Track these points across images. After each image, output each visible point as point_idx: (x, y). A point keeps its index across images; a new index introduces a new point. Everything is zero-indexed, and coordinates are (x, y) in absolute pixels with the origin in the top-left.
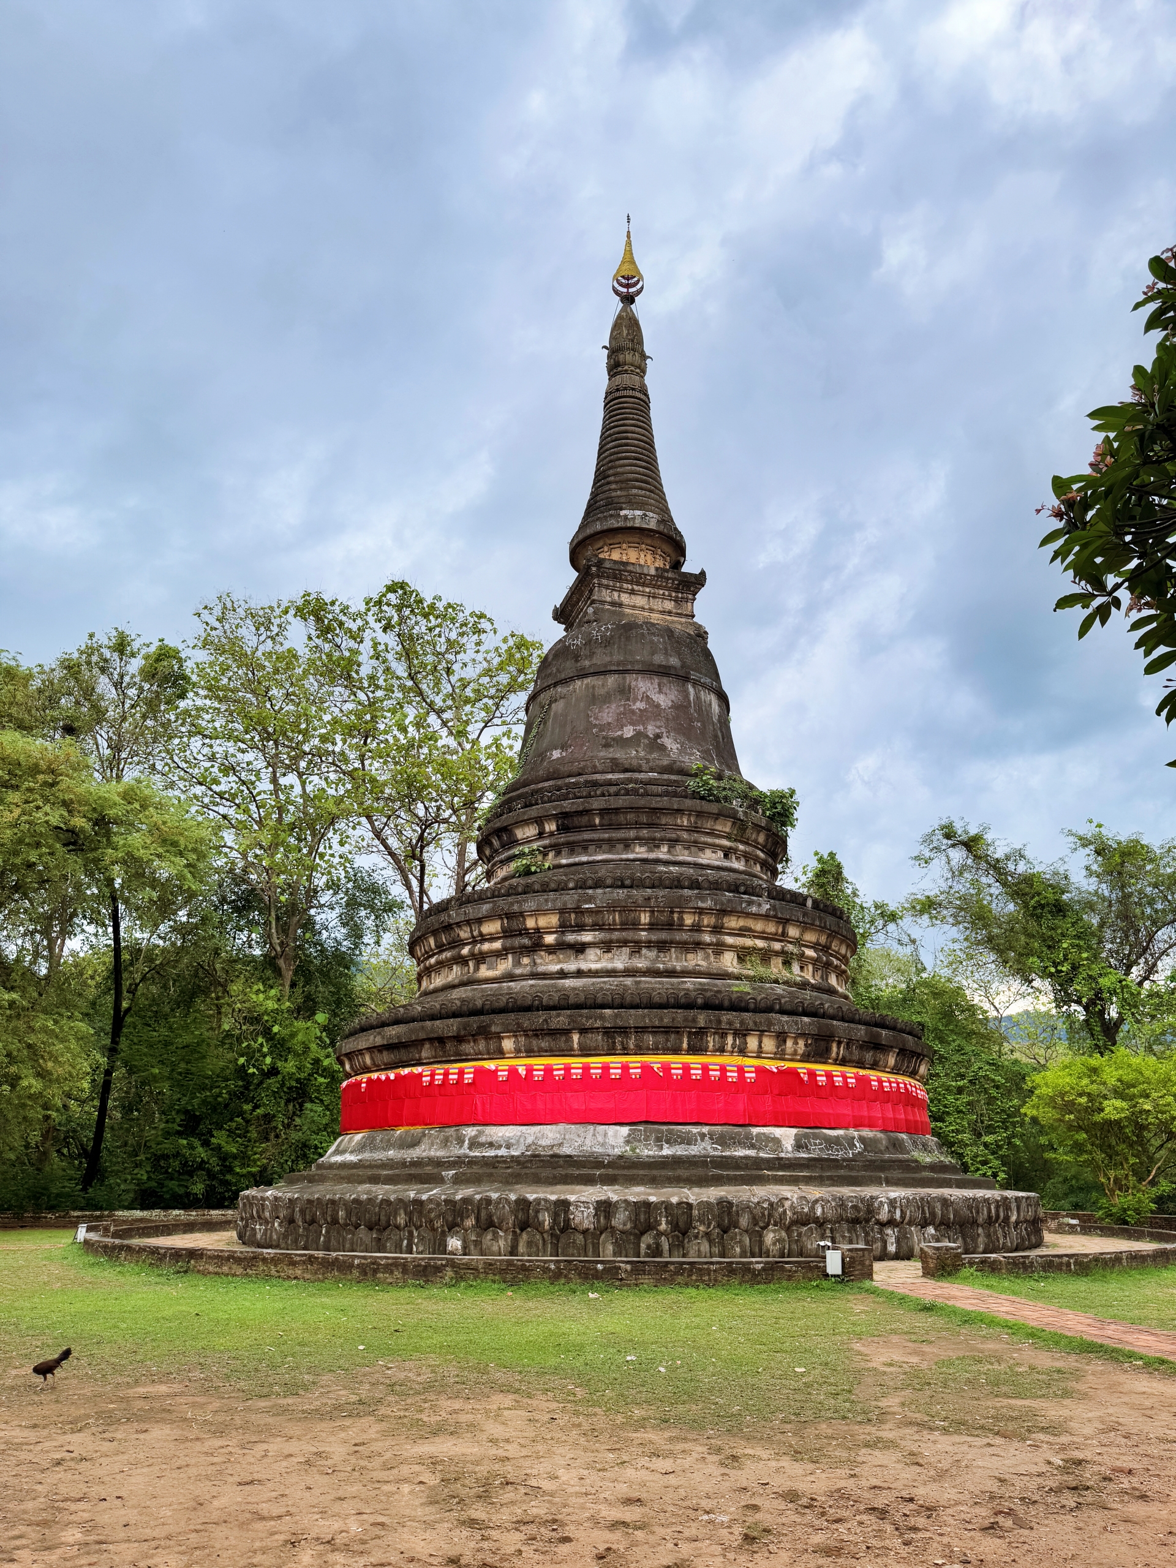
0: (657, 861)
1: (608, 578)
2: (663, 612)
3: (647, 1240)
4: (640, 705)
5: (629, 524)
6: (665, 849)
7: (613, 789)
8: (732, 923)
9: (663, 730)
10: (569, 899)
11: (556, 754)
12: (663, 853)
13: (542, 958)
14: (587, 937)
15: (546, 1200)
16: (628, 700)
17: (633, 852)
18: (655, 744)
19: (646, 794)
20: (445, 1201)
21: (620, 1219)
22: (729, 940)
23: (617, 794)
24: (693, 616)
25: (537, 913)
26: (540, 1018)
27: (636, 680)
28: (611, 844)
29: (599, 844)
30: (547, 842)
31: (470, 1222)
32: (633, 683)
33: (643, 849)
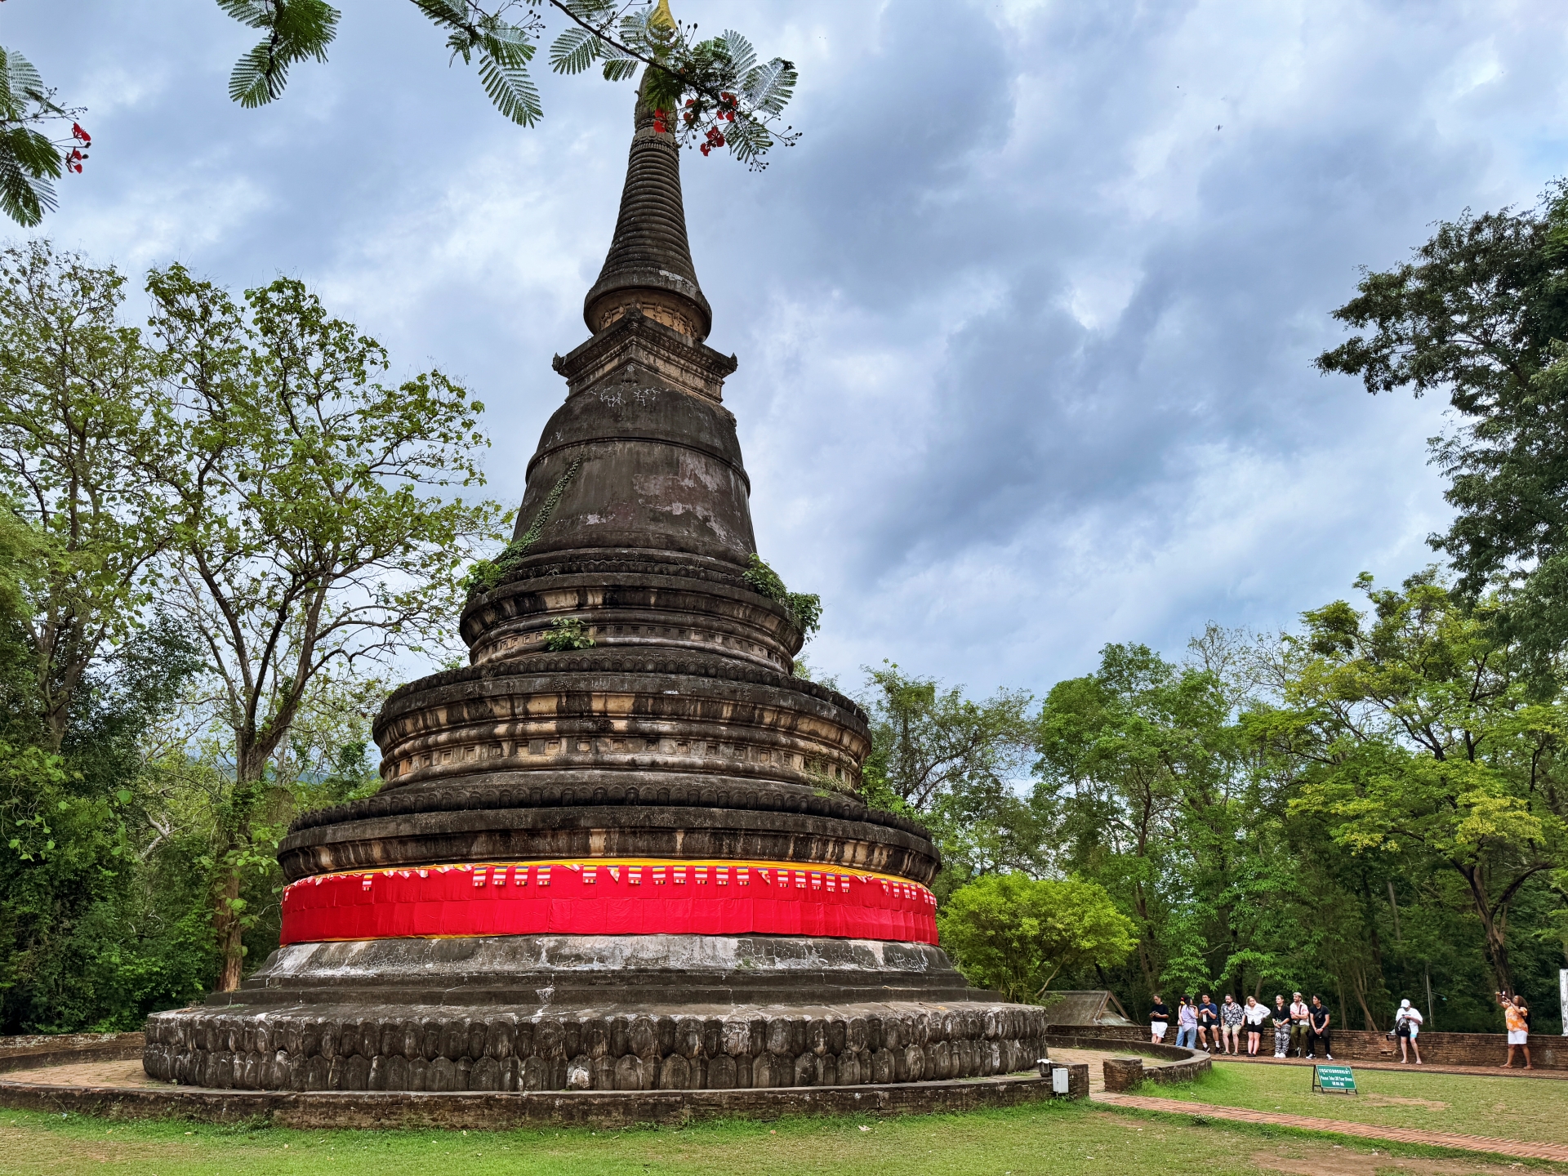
0: (713, 651)
1: (646, 338)
2: (695, 389)
3: (803, 1063)
4: (688, 483)
5: (671, 287)
6: (719, 640)
7: (672, 568)
8: (805, 725)
9: (711, 514)
10: (650, 682)
11: (593, 519)
12: (717, 644)
13: (606, 745)
14: (665, 727)
15: (696, 1022)
16: (677, 474)
17: (688, 639)
18: (703, 526)
19: (706, 579)
20: (565, 1024)
21: (777, 1042)
22: (801, 743)
23: (676, 574)
24: (721, 400)
25: (606, 694)
26: (641, 814)
27: (684, 455)
28: (665, 628)
29: (652, 626)
30: (589, 615)
31: (601, 1049)
32: (682, 458)
33: (697, 638)
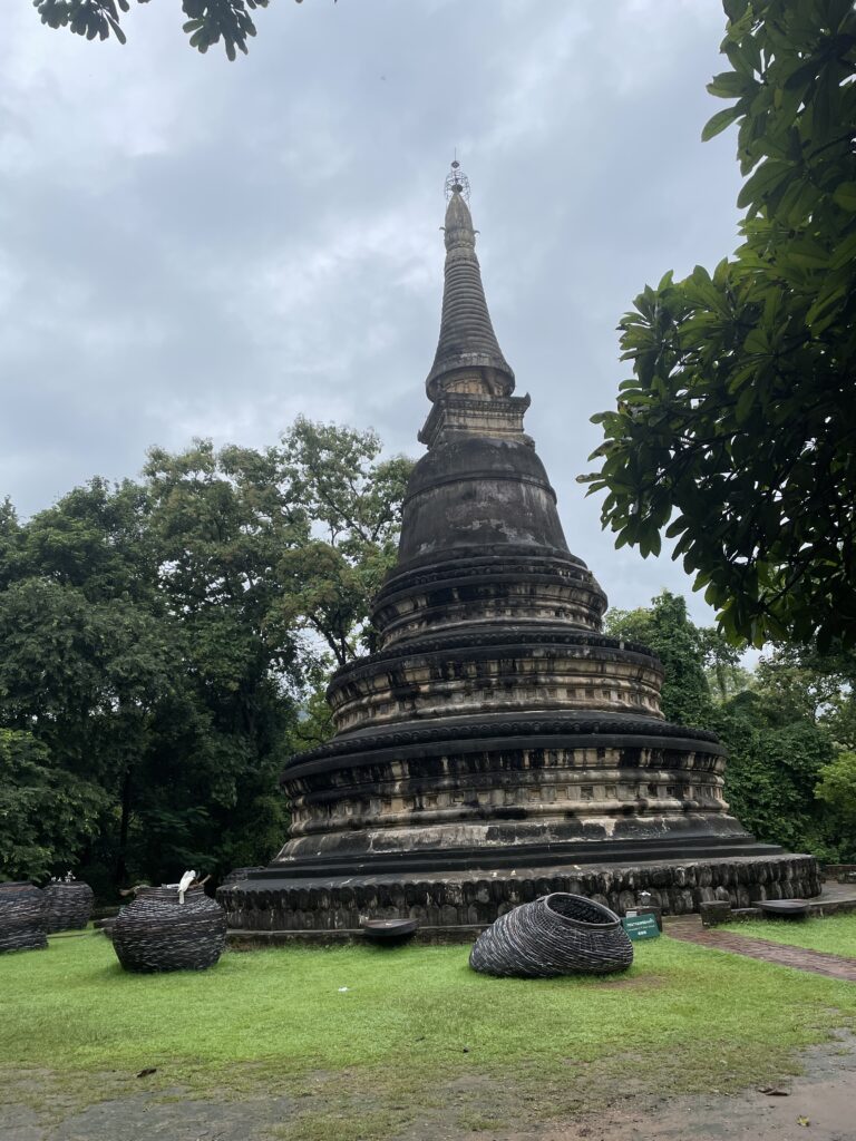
0: (503, 623)
1: (454, 408)
2: (499, 430)
4: (483, 504)
5: (468, 364)
6: (508, 613)
7: (466, 570)
8: (561, 666)
9: (503, 522)
11: (424, 547)
12: (507, 616)
13: (420, 703)
14: (452, 685)
15: (427, 884)
16: (475, 501)
17: (485, 617)
18: (497, 533)
19: (492, 572)
20: (356, 888)
21: (482, 895)
22: (560, 679)
23: (469, 574)
24: (523, 430)
25: (414, 670)
26: (419, 749)
27: (480, 484)
28: (467, 613)
29: (459, 614)
30: (420, 614)
31: (373, 903)
32: (478, 488)
33: (492, 615)
